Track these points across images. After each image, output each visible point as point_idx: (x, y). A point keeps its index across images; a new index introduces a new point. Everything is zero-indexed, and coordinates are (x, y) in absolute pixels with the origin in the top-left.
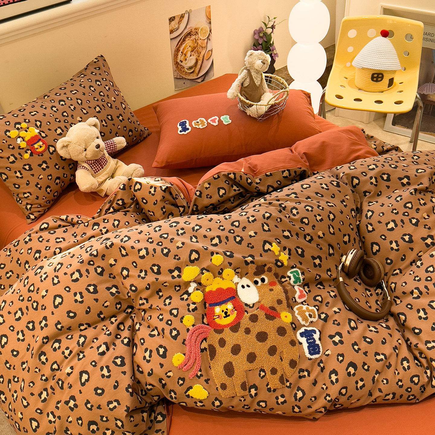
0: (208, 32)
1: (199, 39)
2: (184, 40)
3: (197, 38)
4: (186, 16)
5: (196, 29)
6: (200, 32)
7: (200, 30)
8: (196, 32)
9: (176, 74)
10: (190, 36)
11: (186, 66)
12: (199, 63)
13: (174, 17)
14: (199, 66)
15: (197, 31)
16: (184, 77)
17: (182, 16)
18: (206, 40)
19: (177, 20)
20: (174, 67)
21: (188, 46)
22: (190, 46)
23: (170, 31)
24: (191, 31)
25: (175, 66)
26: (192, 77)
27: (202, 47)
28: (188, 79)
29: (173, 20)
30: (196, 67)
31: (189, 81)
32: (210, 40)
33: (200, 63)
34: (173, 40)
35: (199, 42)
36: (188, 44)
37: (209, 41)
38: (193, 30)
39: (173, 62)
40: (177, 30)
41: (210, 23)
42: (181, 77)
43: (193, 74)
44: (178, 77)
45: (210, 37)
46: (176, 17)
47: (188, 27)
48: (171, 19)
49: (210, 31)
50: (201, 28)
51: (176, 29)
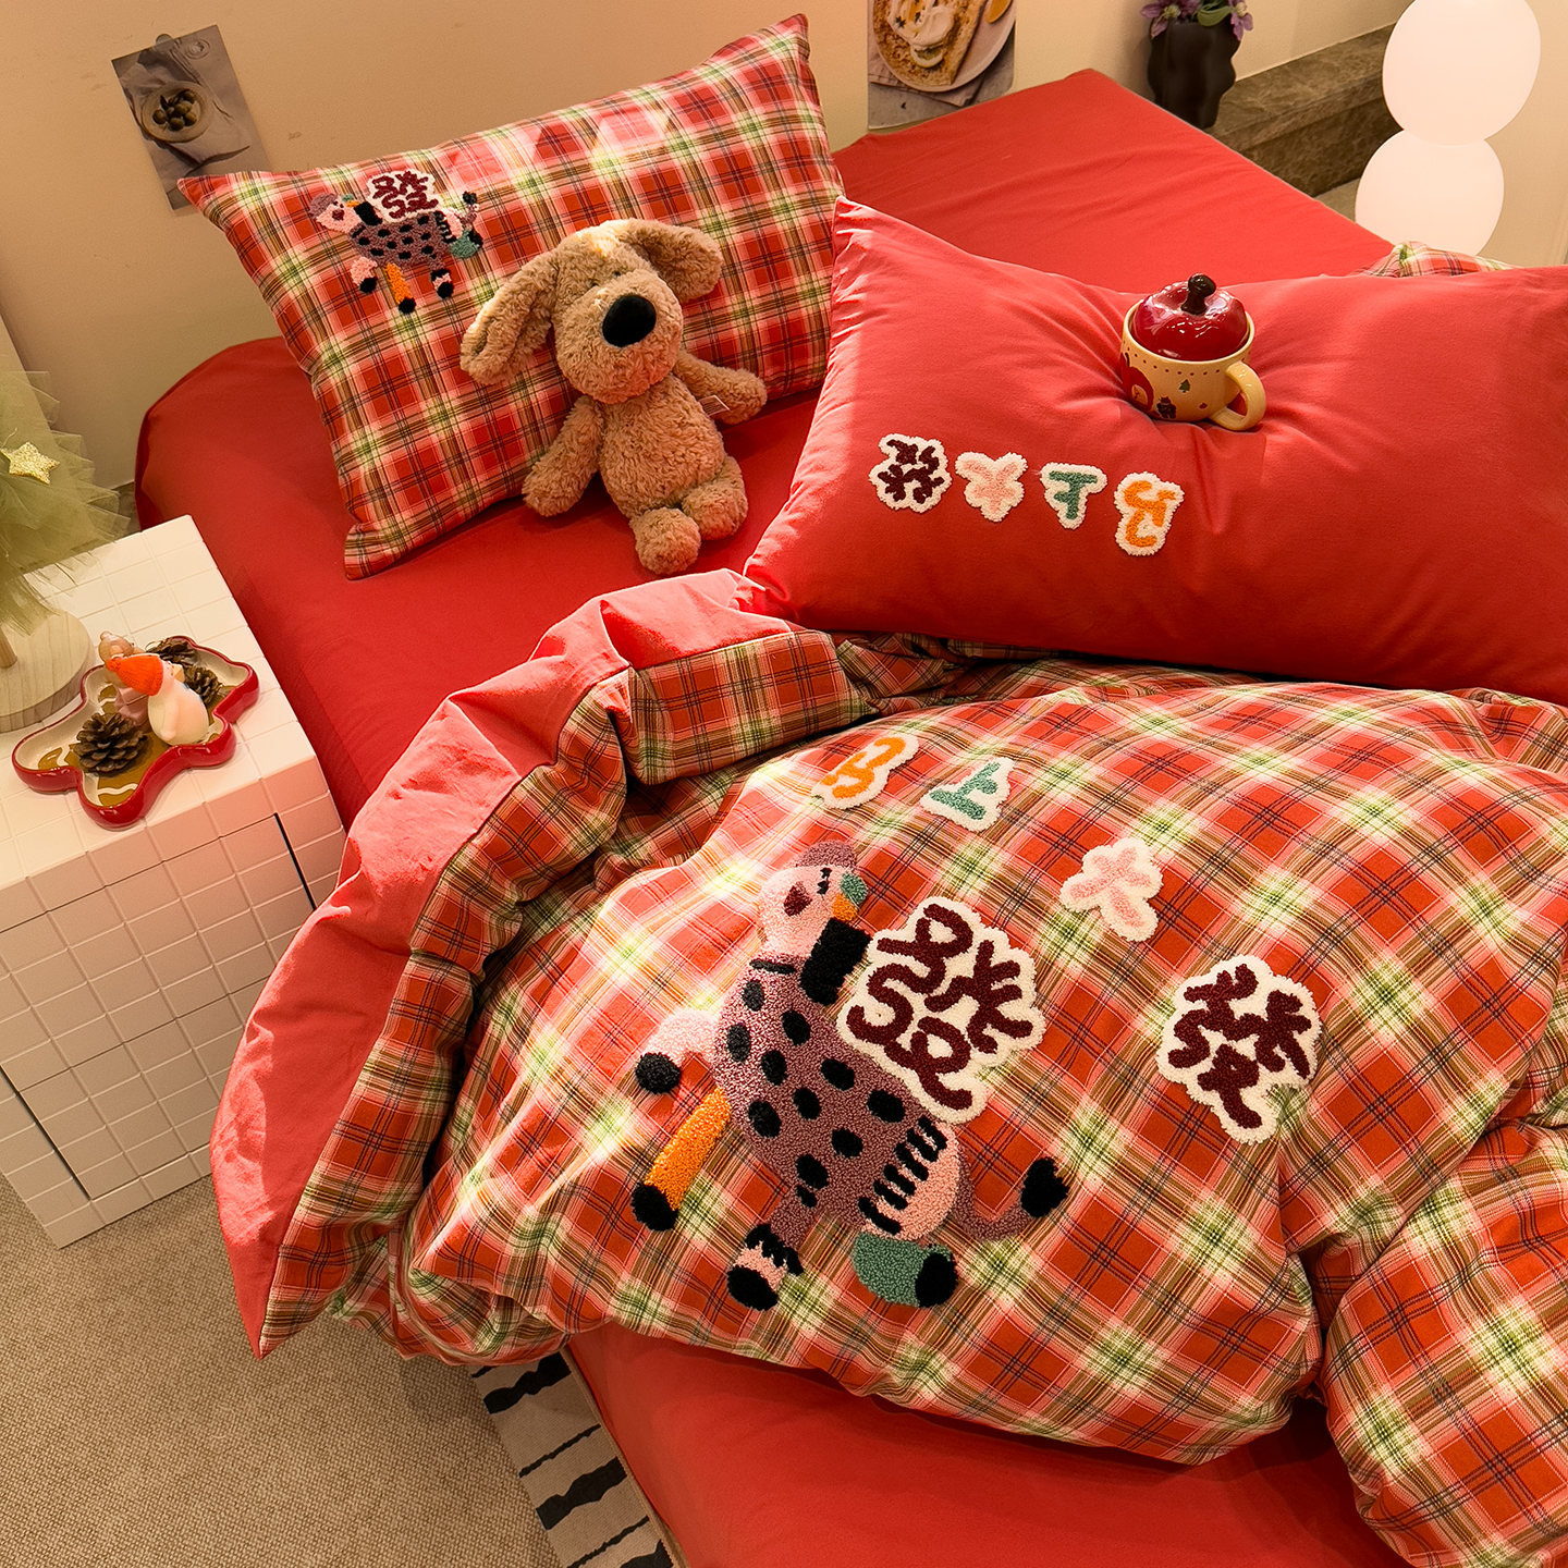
9: (876, 69)
11: (914, 40)
12: (963, 34)
14: (961, 46)
16: (906, 81)
20: (874, 44)
25: (875, 39)
26: (932, 83)
28: (920, 91)
30: (952, 49)
31: (920, 101)
33: (966, 31)
39: (871, 22)
42: (895, 83)
43: (937, 73)
44: (884, 81)
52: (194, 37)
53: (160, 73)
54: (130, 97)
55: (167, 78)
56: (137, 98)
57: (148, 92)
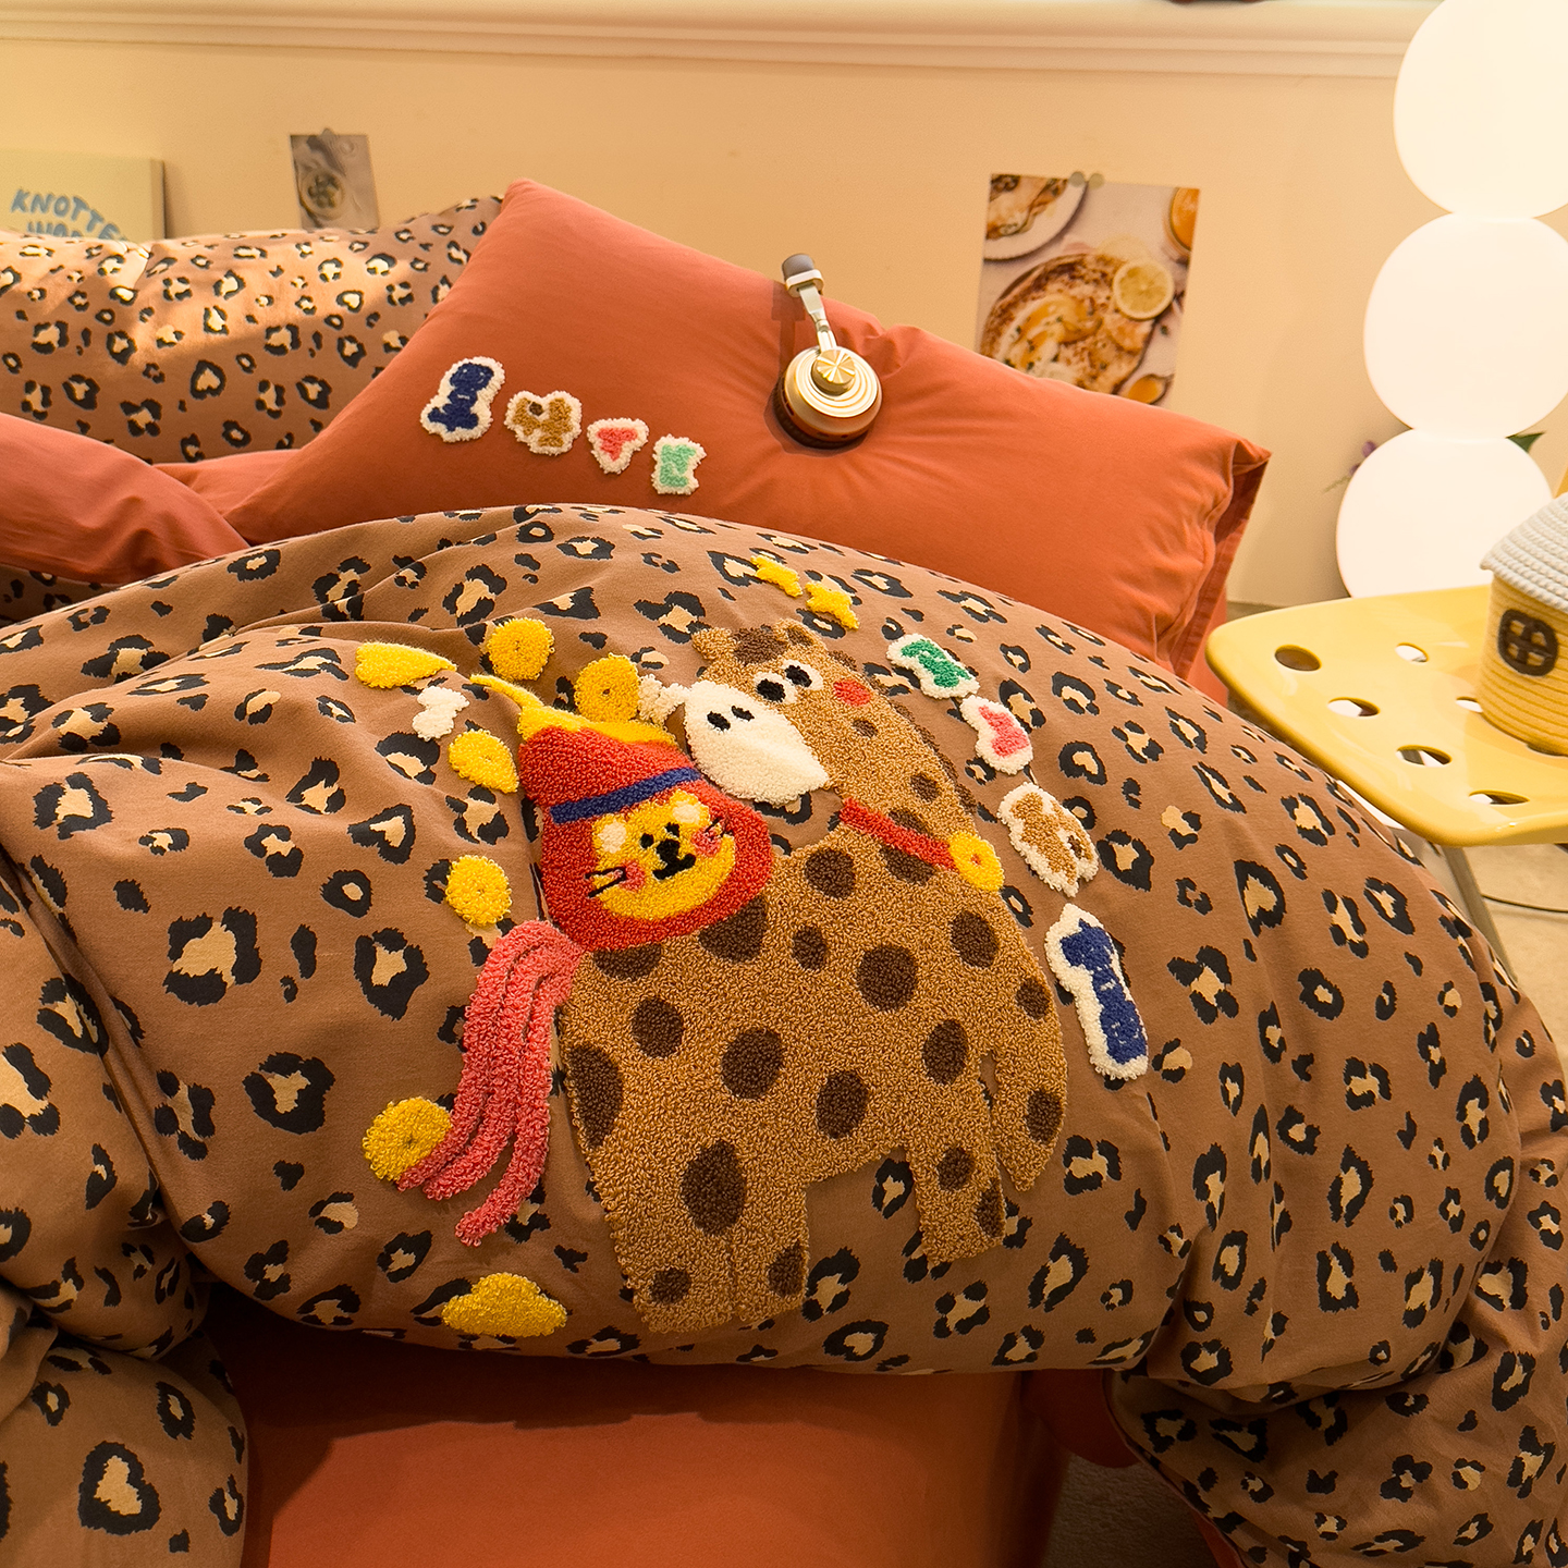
0: (1163, 295)
1: (1111, 307)
2: (1039, 285)
3: (1102, 300)
4: (1072, 195)
5: (1103, 260)
6: (1122, 280)
7: (1121, 273)
8: (1104, 275)
10: (1073, 278)
13: (1016, 180)
15: (1109, 270)
17: (1053, 189)
18: (1145, 328)
19: (1025, 194)
21: (1052, 319)
22: (1060, 320)
23: (988, 225)
24: (1081, 263)
27: (1120, 348)
29: (1008, 188)
32: (1165, 331)
34: (992, 267)
35: (1109, 319)
36: (1051, 309)
37: (1158, 336)
38: (1089, 259)
40: (1017, 232)
41: (1184, 262)
45: (1169, 322)
46: (1023, 182)
47: (1070, 238)
48: (1003, 184)
49: (1179, 296)
50: (1132, 264)
51: (1013, 229)
52: (348, 138)
53: (319, 156)
54: (296, 168)
55: (323, 163)
56: (300, 171)
57: (307, 168)
